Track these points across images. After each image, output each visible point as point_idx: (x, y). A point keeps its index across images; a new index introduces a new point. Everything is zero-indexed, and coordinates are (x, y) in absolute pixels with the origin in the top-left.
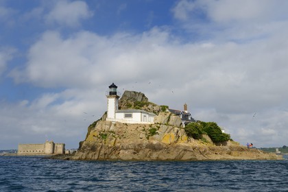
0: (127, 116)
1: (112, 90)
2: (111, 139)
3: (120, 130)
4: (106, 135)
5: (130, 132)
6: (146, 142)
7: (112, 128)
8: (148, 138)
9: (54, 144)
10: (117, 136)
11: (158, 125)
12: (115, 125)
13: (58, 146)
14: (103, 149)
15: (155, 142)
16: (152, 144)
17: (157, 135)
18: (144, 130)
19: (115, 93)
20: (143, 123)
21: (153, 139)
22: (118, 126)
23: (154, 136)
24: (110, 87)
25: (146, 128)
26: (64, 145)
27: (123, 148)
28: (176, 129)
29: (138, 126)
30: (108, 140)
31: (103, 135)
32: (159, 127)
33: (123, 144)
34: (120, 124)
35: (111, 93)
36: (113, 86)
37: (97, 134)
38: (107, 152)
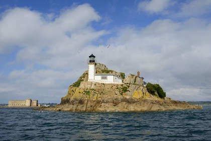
0: (103, 78)
1: (92, 59)
2: (94, 95)
3: (99, 88)
4: (89, 92)
5: (107, 89)
6: (120, 97)
7: (93, 87)
8: (122, 94)
9: (31, 101)
10: (97, 93)
11: (128, 85)
12: (95, 85)
13: (34, 102)
14: (89, 102)
15: (128, 97)
16: (126, 98)
17: (129, 92)
18: (118, 88)
19: (94, 61)
20: (115, 83)
21: (126, 95)
22: (97, 85)
23: (127, 93)
24: (90, 57)
25: (119, 87)
26: (37, 101)
27: (103, 102)
28: (142, 87)
29: (112, 85)
30: (91, 96)
31: (87, 92)
32: (129, 86)
33: (103, 99)
34: (99, 84)
35: (90, 61)
36: (92, 56)
37: (82, 91)
38: (93, 104)
